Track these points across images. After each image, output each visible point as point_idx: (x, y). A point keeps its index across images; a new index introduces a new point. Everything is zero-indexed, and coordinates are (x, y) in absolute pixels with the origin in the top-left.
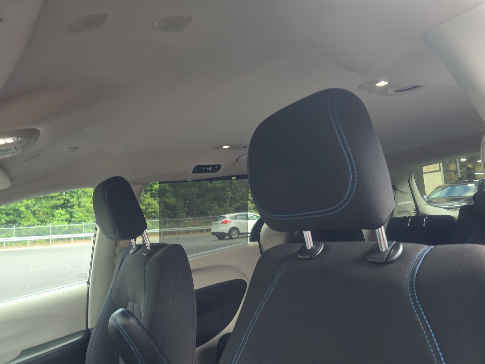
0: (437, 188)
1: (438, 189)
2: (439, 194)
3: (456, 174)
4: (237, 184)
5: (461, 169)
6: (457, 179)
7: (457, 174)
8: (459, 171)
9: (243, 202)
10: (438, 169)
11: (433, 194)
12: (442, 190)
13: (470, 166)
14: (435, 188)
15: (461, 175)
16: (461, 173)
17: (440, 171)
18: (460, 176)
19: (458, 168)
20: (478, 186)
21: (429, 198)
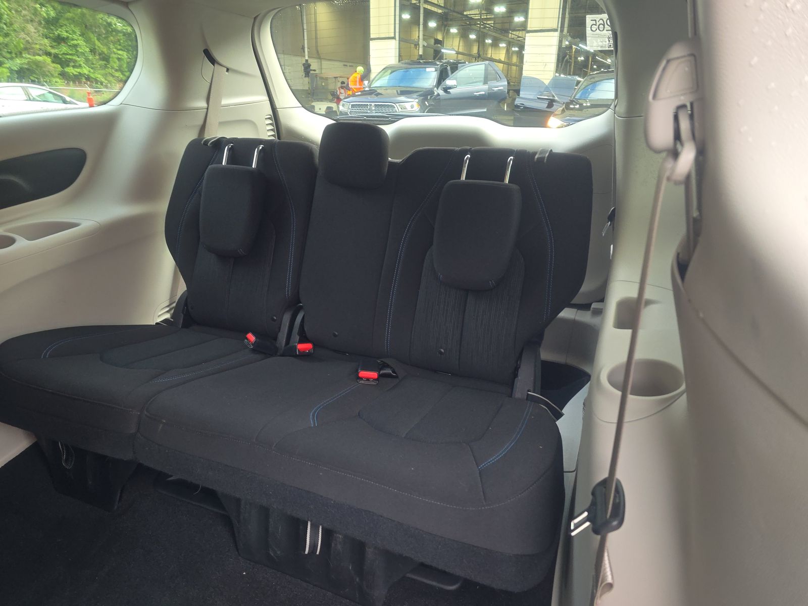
0: (384, 69)
1: (384, 73)
2: (386, 81)
3: (416, 48)
4: (10, 11)
5: (424, 39)
6: (417, 57)
7: (418, 49)
8: (421, 43)
9: (32, 57)
10: (393, 36)
11: (378, 80)
12: (391, 73)
13: (440, 37)
14: (383, 68)
15: (424, 51)
16: (424, 46)
17: (394, 38)
18: (421, 53)
19: (421, 37)
20: (439, 72)
21: (372, 86)
